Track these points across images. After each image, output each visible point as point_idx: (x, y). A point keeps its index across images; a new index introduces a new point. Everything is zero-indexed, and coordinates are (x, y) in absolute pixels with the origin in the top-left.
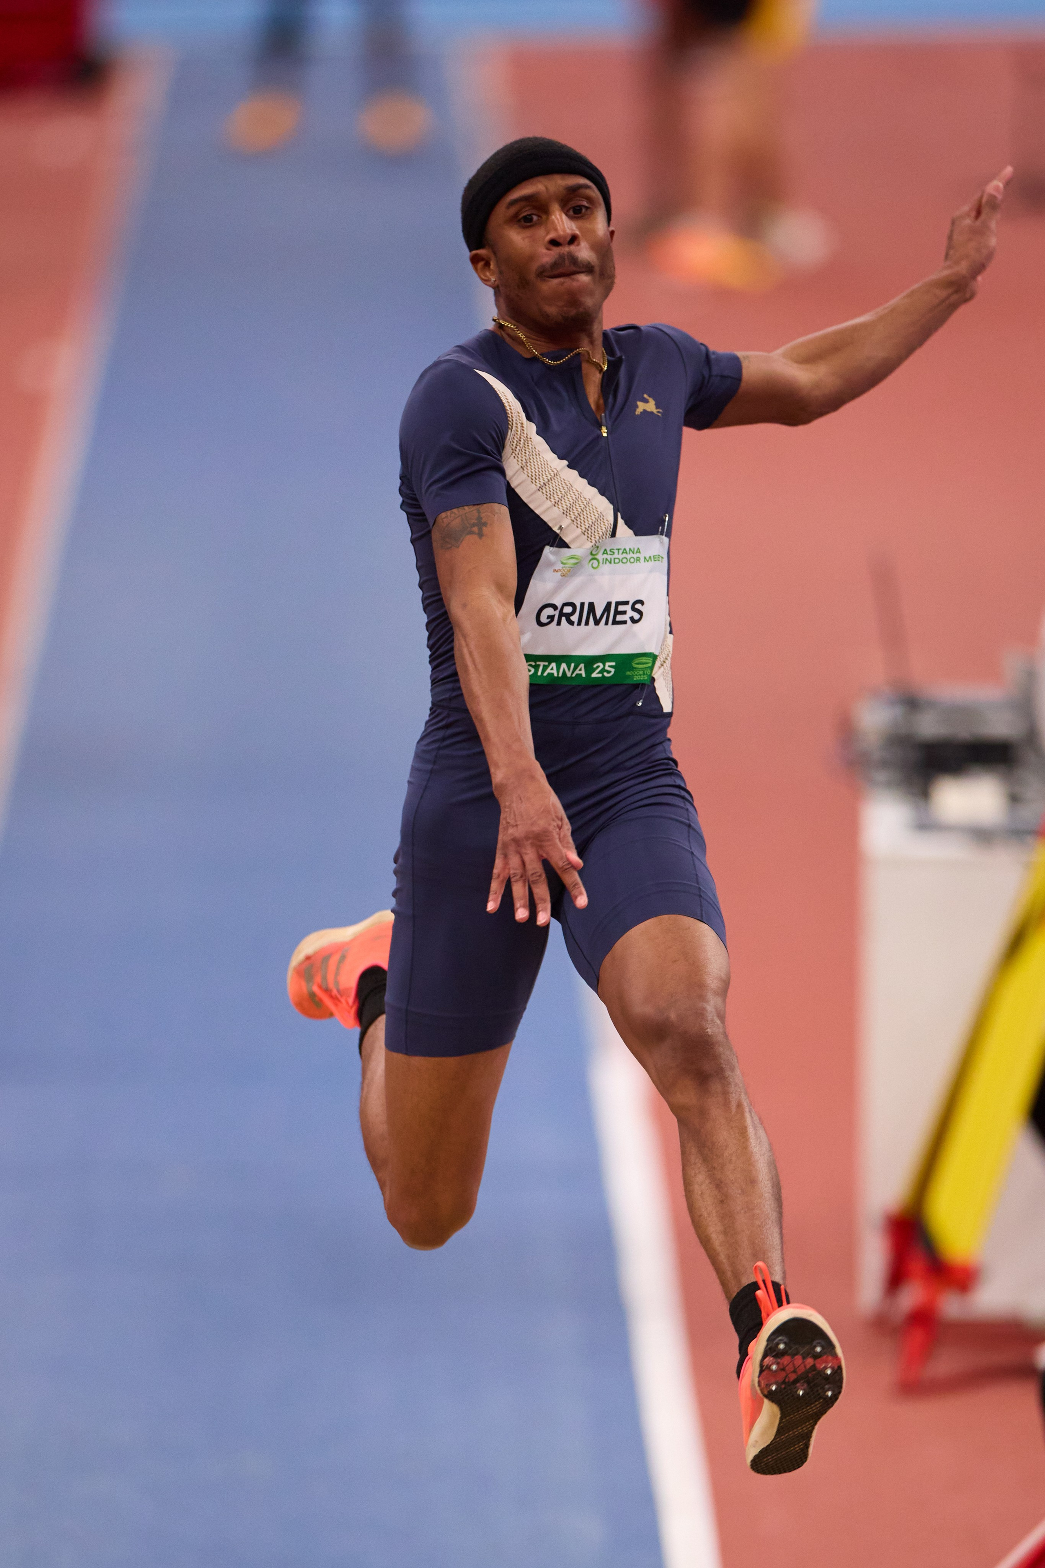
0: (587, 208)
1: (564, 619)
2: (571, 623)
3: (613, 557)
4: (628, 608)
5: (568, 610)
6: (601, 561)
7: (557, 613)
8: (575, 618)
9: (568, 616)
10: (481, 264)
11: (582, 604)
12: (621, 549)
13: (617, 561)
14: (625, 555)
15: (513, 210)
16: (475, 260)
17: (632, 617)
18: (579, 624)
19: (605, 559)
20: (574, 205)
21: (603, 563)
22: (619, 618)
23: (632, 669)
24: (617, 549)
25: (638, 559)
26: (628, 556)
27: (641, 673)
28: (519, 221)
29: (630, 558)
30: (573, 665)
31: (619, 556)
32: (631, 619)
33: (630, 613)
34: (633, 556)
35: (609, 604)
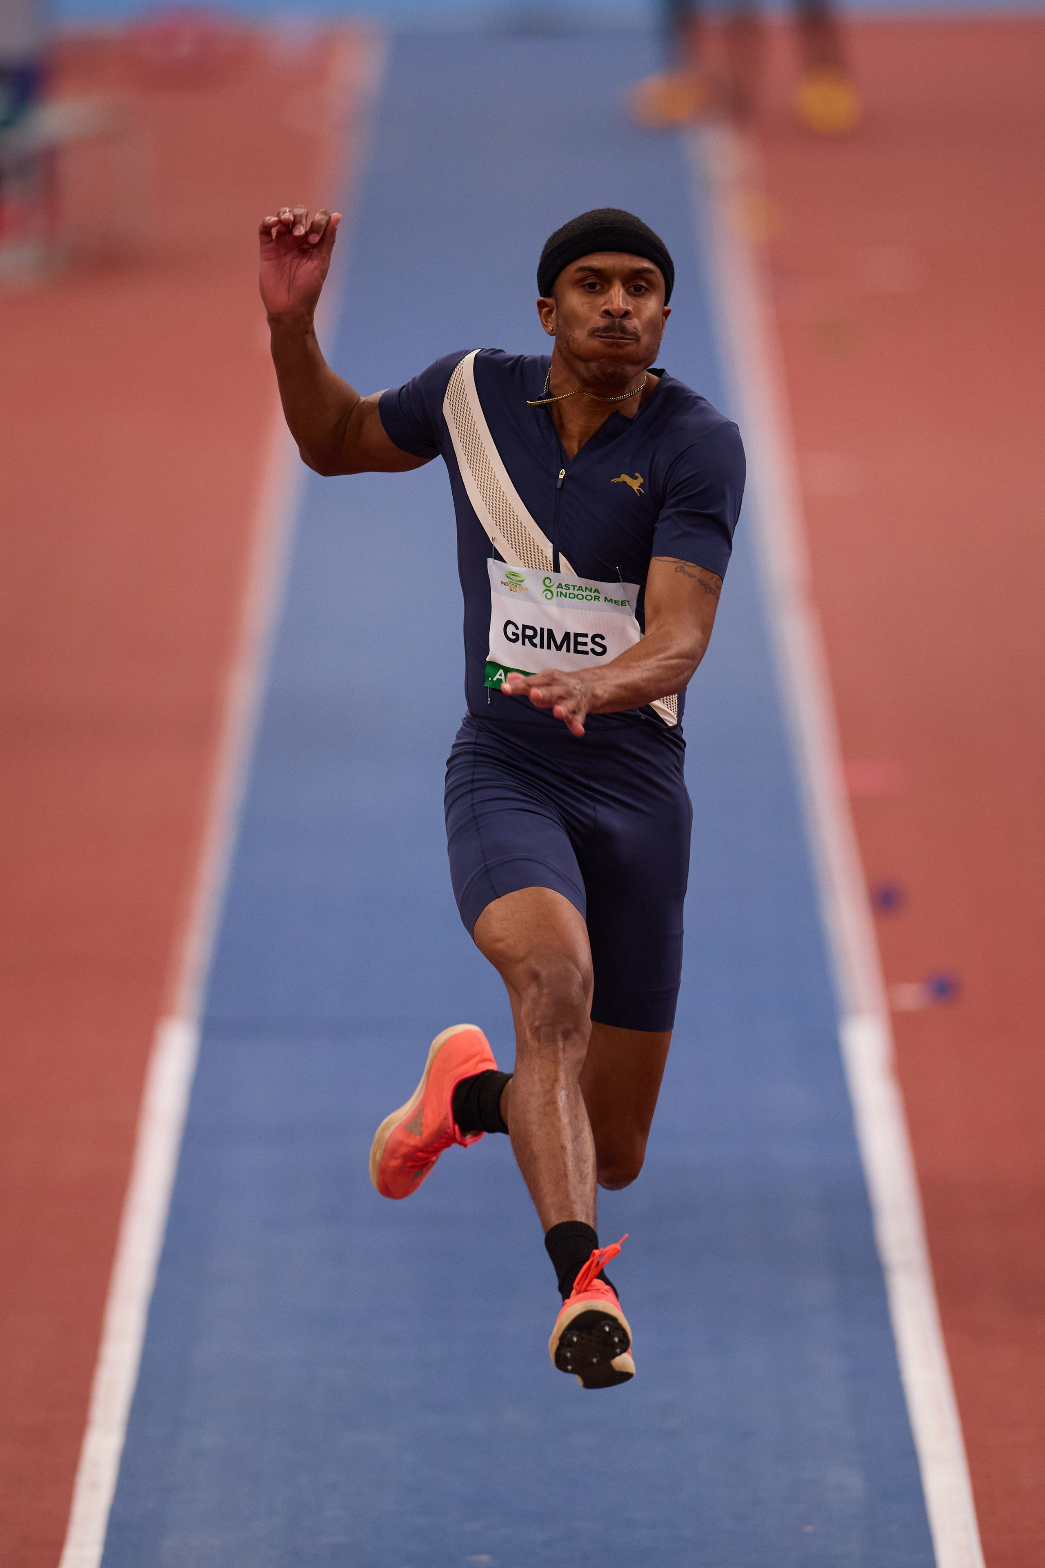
0: (647, 289)
1: (527, 640)
2: (535, 645)
3: (568, 592)
4: (588, 640)
5: (529, 632)
6: (555, 594)
7: (519, 632)
8: (537, 641)
9: (531, 638)
10: (545, 310)
11: (542, 630)
12: (577, 586)
13: (572, 596)
14: (580, 592)
15: (580, 275)
16: (541, 305)
17: (593, 648)
18: (542, 647)
19: (559, 593)
20: (635, 284)
21: (557, 596)
22: (580, 648)
24: (572, 585)
25: (597, 598)
26: (585, 594)
28: (584, 286)
29: (586, 596)
31: (574, 592)
32: (593, 650)
33: (591, 645)
34: (590, 594)
35: (567, 635)
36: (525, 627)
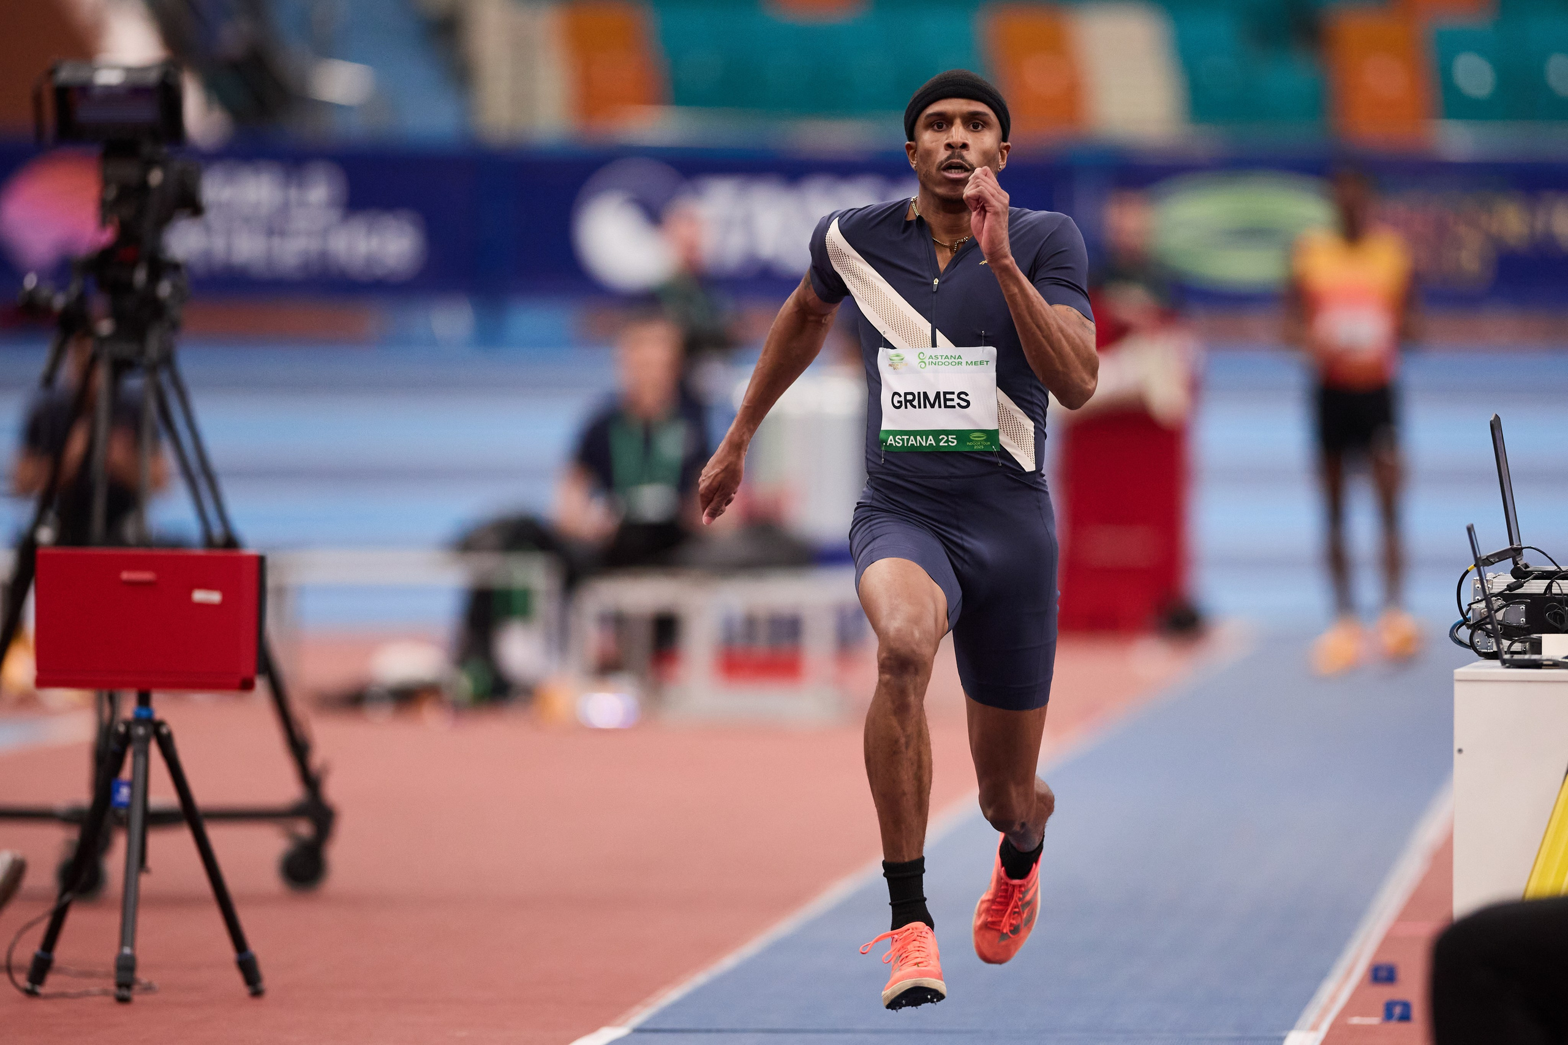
0: (983, 127)
1: (908, 404)
2: (914, 407)
3: (937, 361)
4: (955, 397)
5: (910, 397)
6: (927, 364)
7: (902, 399)
8: (916, 403)
9: (911, 402)
10: (911, 151)
11: (919, 393)
12: (943, 356)
13: (940, 363)
14: (947, 360)
15: (930, 119)
16: (908, 147)
18: (920, 407)
19: (930, 363)
20: (973, 124)
22: (949, 403)
23: (972, 441)
24: (940, 356)
25: (960, 363)
26: (950, 361)
27: (979, 443)
28: (934, 127)
30: (924, 437)
31: (941, 360)
32: (959, 404)
33: (957, 401)
34: (955, 360)
35: (938, 394)
36: (906, 394)
